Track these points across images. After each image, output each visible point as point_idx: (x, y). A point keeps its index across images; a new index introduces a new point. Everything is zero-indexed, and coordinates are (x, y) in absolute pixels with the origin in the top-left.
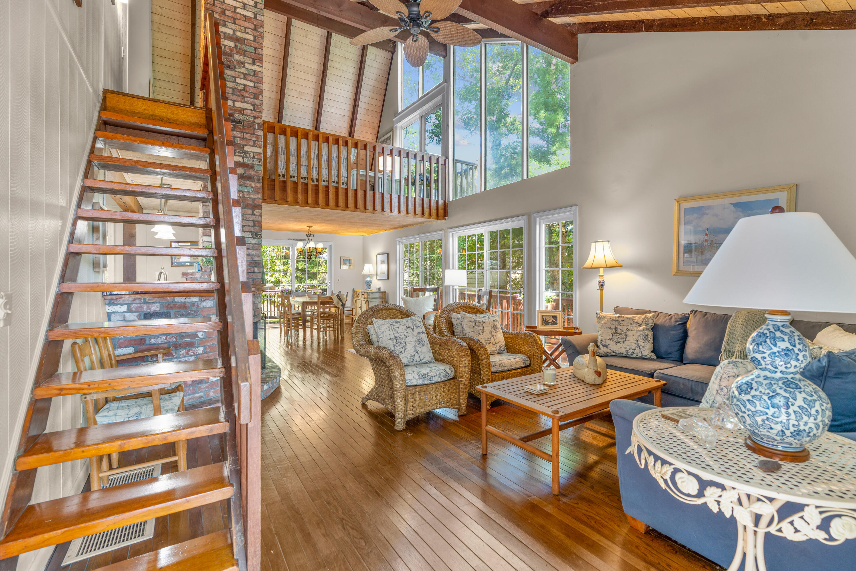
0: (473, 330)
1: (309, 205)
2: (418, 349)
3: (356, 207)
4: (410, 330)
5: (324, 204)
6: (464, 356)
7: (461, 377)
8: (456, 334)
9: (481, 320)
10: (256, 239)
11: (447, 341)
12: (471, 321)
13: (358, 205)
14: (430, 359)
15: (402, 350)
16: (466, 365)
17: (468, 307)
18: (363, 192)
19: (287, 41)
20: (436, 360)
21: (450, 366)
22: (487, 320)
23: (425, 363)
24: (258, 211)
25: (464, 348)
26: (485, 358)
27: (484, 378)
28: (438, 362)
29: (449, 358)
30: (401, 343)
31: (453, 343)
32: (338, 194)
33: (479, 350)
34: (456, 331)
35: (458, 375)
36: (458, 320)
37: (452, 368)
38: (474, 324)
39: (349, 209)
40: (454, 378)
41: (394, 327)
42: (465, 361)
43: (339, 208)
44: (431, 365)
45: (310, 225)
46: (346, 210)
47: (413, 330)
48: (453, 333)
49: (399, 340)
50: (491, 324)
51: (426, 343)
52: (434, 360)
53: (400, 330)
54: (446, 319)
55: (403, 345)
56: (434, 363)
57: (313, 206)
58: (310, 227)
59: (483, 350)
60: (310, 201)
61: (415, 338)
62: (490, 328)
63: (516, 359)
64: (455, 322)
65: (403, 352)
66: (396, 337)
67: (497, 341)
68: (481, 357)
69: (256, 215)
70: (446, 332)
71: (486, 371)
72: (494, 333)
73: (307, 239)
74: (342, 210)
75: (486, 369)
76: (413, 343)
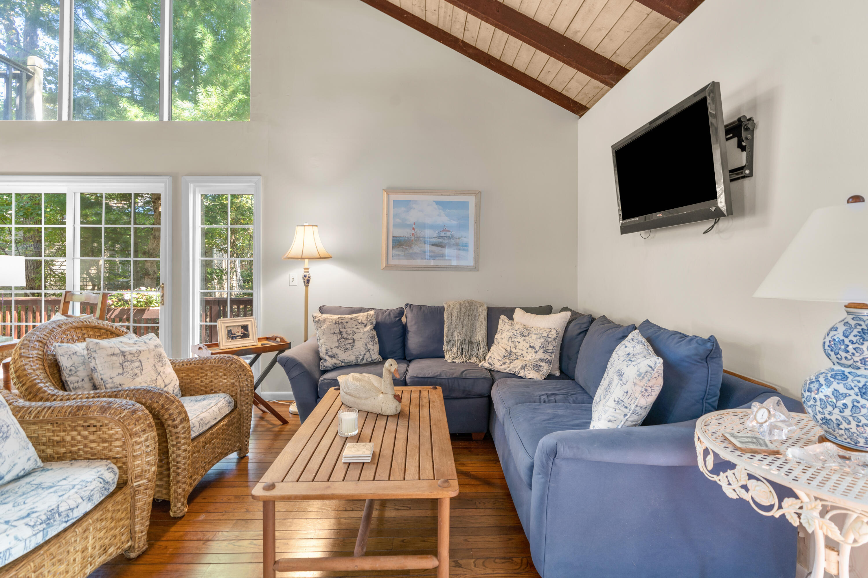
0: (121, 371)
7: (139, 476)
9: (134, 349)
11: (79, 408)
12: (113, 355)
14: (28, 466)
16: (149, 450)
17: (86, 327)
20: (46, 459)
21: (104, 462)
22: (143, 348)
23: (18, 478)
27: (179, 459)
28: (55, 465)
29: (93, 445)
31: (104, 410)
34: (70, 379)
35: (131, 476)
36: (74, 357)
37: (112, 465)
38: (121, 358)
40: (122, 485)
42: (146, 440)
44: (37, 478)
50: (153, 353)
51: (13, 430)
52: (40, 463)
54: (39, 359)
56: (43, 469)
62: (152, 361)
64: (65, 362)
67: (167, 381)
70: (49, 388)
71: (184, 444)
72: (160, 369)
75: (183, 441)
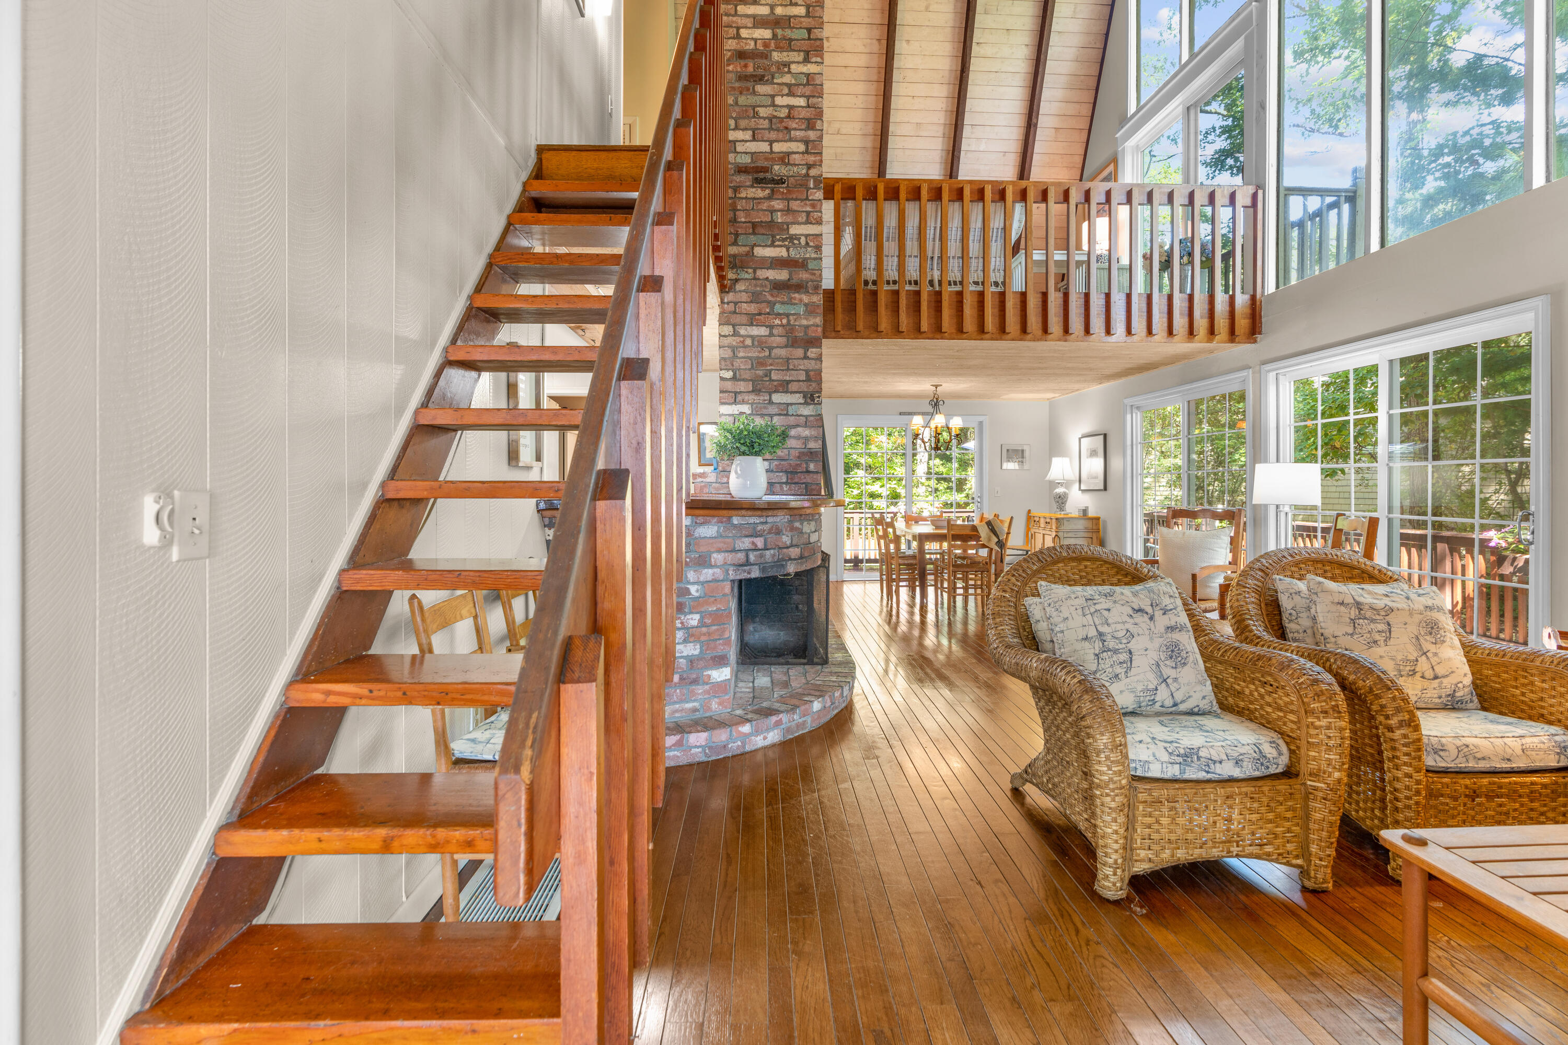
0: (1350, 630)
1: (924, 335)
2: (1167, 672)
3: (1024, 330)
4: (1142, 619)
5: (954, 331)
6: (1326, 712)
7: (1315, 775)
8: (1290, 635)
9: (1380, 603)
10: (811, 407)
11: (1260, 658)
12: (1342, 604)
13: (1029, 324)
14: (1204, 705)
15: (1118, 670)
16: (1331, 743)
17: (1331, 562)
18: (1040, 295)
19: (891, 28)
20: (1226, 707)
21: (1275, 735)
22: (1401, 604)
23: (1191, 713)
24: (814, 350)
25: (1324, 687)
26: (1401, 724)
27: (1398, 785)
28: (1230, 717)
29: (1269, 709)
30: (1116, 651)
31: (1283, 667)
32: (983, 306)
33: (1378, 697)
34: (1290, 626)
35: (1304, 768)
36: (1297, 598)
37: (1281, 742)
38: (1354, 613)
39: (1009, 336)
40: (1289, 774)
41: (1098, 607)
42: (1328, 728)
43: (987, 336)
44: (1210, 723)
45: (936, 381)
46: (1001, 339)
47: (1151, 618)
48: (1281, 633)
49: (1111, 644)
50: (1417, 618)
51: (1191, 659)
52: (1216, 707)
53: (1113, 617)
54: (1256, 591)
55: (1123, 657)
56: (1217, 716)
57: (930, 336)
58: (936, 386)
59: (1394, 699)
60: (925, 326)
61: (1158, 642)
62: (1413, 629)
63: (1527, 740)
64: (1286, 603)
65: (1122, 676)
66: (1101, 634)
67: (1440, 670)
68: (1387, 717)
69: (812, 359)
70: (1258, 628)
71: (1405, 764)
72: (1427, 646)
73: (931, 409)
74: (992, 339)
75: (1405, 759)
76: (1153, 656)
